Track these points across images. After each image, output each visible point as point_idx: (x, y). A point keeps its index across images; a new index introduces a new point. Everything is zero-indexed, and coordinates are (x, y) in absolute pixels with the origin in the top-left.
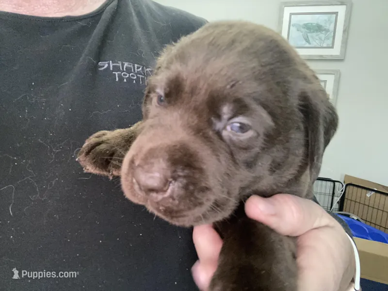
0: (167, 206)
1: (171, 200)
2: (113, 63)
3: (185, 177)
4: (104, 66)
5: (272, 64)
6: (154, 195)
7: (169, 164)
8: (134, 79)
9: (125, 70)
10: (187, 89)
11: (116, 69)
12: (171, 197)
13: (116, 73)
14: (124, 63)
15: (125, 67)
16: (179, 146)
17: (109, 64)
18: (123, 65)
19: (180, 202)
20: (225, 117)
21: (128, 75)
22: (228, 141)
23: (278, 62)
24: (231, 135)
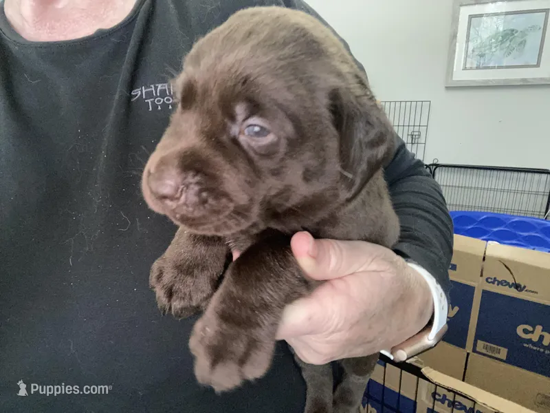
0: (182, 213)
1: (185, 208)
2: (145, 89)
3: (197, 183)
4: (137, 95)
5: (294, 57)
6: (168, 202)
7: (179, 170)
8: (169, 104)
9: (158, 94)
10: (199, 91)
11: (149, 95)
12: (185, 204)
13: (149, 101)
14: (157, 85)
15: (158, 91)
16: (188, 153)
17: (141, 91)
18: (156, 88)
19: (194, 210)
20: (240, 117)
21: (162, 100)
22: (246, 147)
23: (302, 54)
24: (249, 141)
